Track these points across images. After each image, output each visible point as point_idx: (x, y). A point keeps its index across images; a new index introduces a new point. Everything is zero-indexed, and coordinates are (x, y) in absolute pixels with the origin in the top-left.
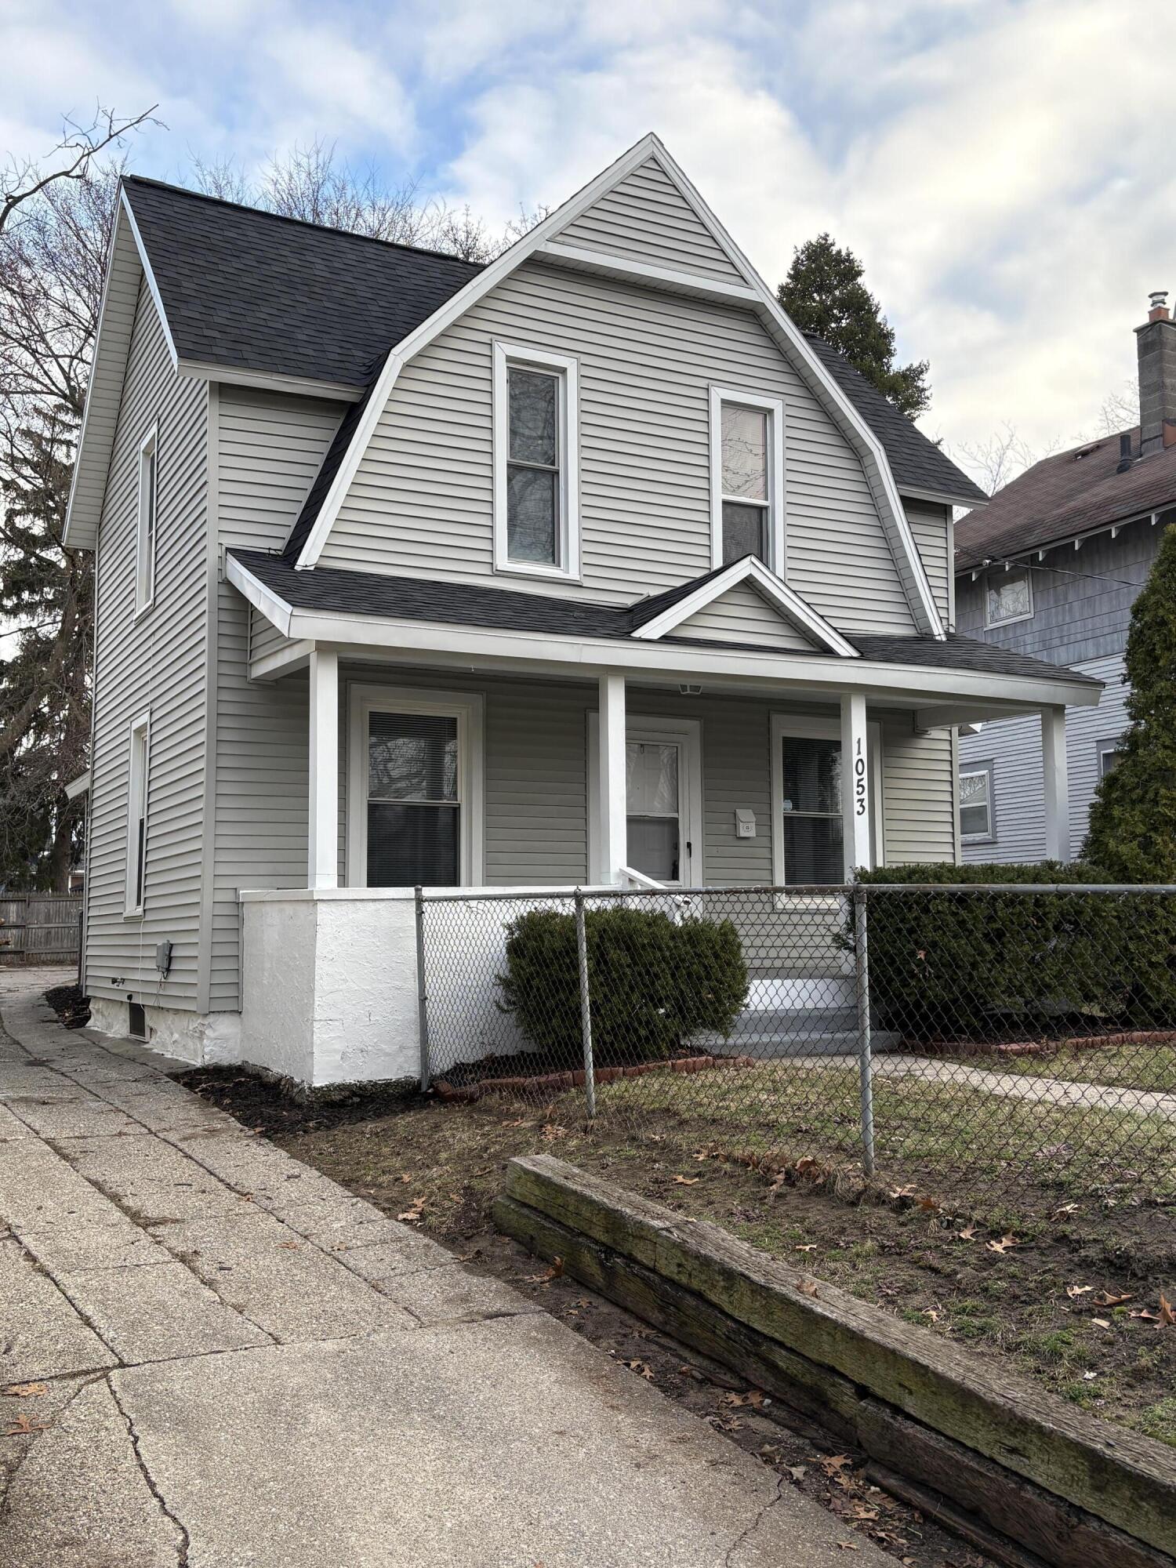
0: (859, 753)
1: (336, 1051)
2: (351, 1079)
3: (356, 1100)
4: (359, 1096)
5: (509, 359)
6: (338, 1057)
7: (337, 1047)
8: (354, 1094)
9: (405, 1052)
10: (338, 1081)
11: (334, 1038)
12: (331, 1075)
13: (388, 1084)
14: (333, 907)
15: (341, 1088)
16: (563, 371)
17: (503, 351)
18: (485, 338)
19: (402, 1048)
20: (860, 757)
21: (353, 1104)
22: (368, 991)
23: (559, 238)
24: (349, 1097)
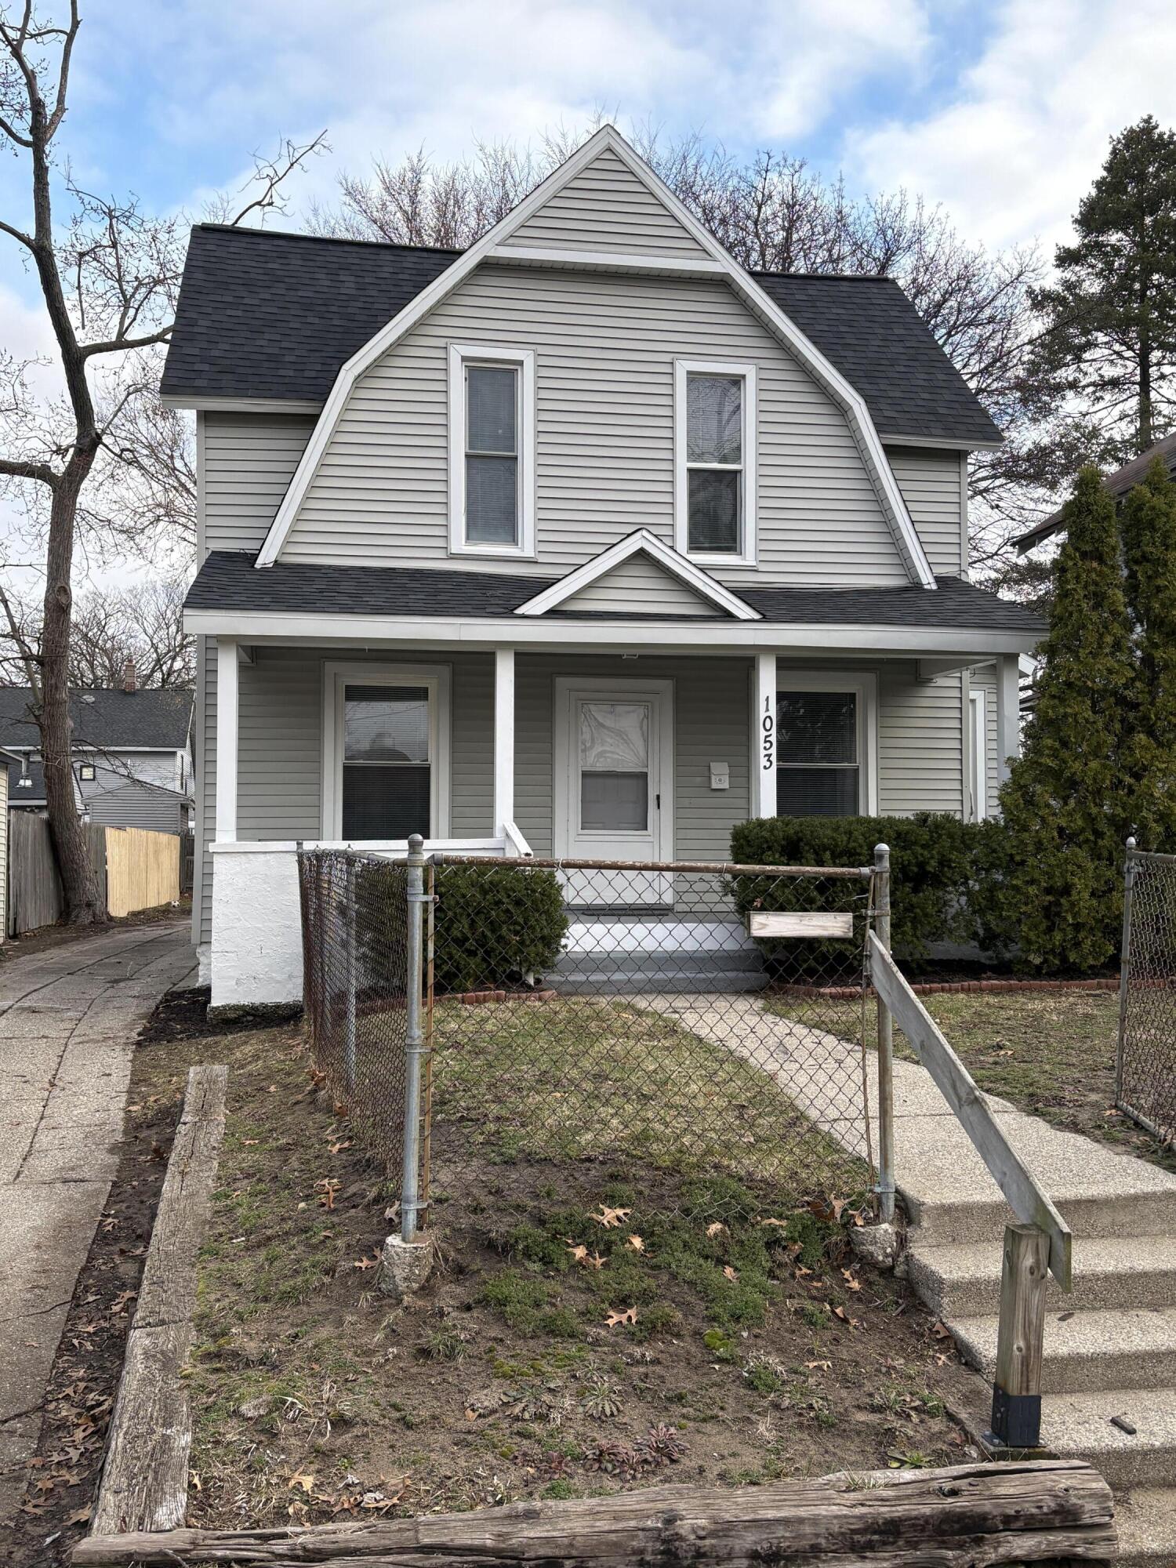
0: (767, 710)
1: (232, 978)
2: (245, 1001)
3: (250, 1018)
4: (252, 1015)
5: (464, 359)
6: (234, 982)
7: (232, 974)
8: (249, 1014)
9: (294, 980)
10: (233, 1002)
11: (230, 967)
12: (227, 998)
13: (278, 1006)
14: (227, 858)
15: (235, 1008)
16: (521, 363)
17: (457, 352)
18: (441, 342)
19: (290, 977)
20: (768, 714)
21: (248, 1021)
22: (259, 929)
23: (511, 241)
24: (243, 1016)
